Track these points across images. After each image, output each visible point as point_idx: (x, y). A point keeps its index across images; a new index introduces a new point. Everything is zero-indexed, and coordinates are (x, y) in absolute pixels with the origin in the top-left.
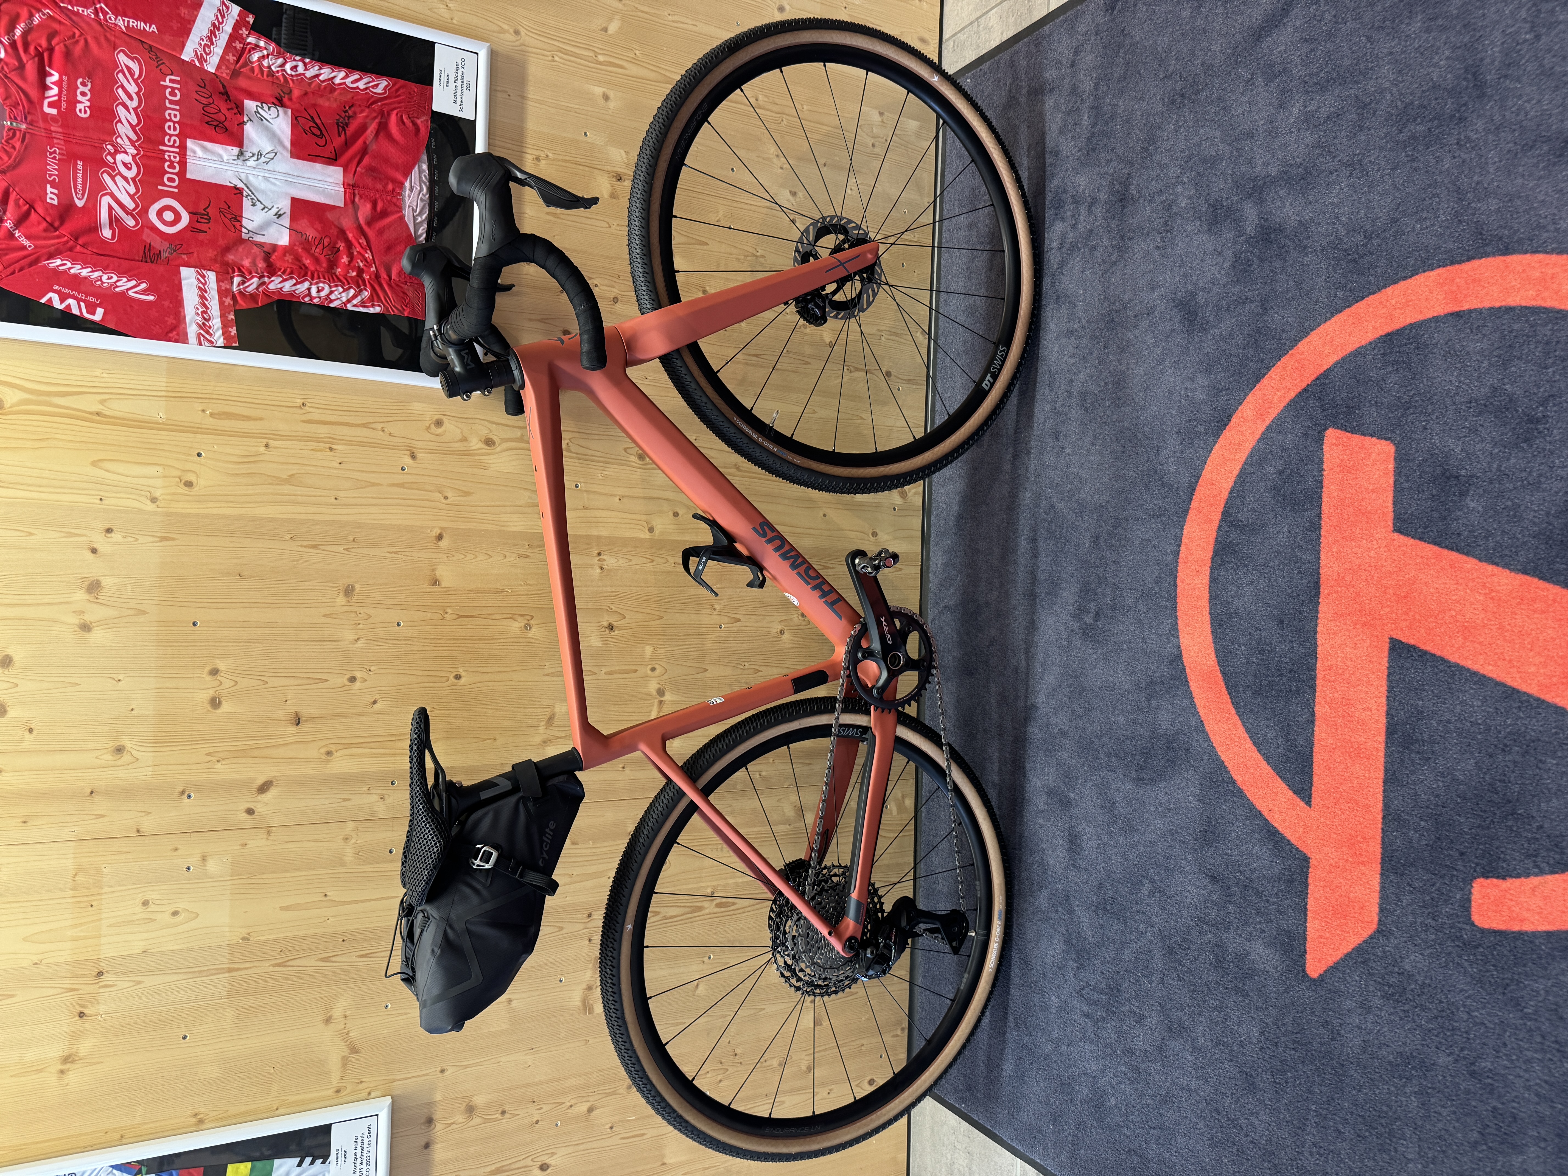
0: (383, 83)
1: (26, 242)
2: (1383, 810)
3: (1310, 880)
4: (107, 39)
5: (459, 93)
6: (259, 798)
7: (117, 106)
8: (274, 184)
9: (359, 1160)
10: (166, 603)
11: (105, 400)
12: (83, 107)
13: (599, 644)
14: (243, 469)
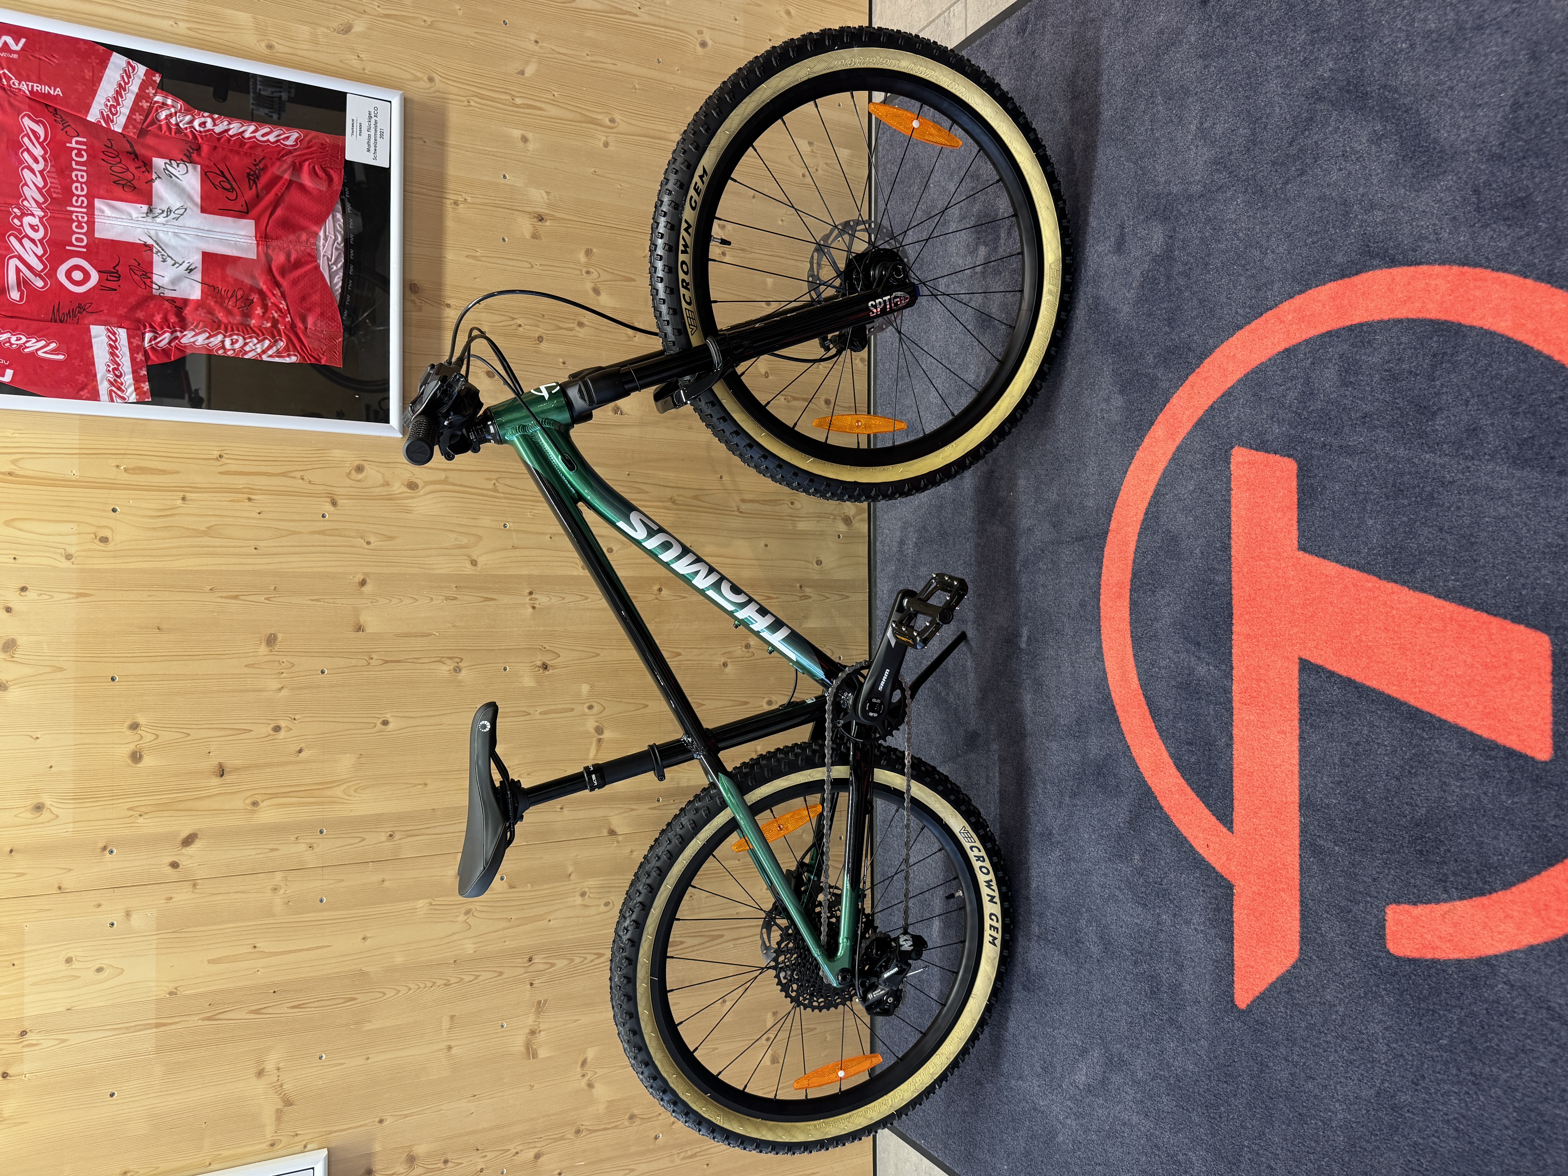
0: (295, 135)
2: (1300, 836)
3: (1235, 909)
4: (11, 104)
5: (372, 142)
6: (183, 851)
7: (22, 169)
8: (185, 240)
10: (83, 659)
11: (17, 460)
13: (533, 684)
14: (160, 523)
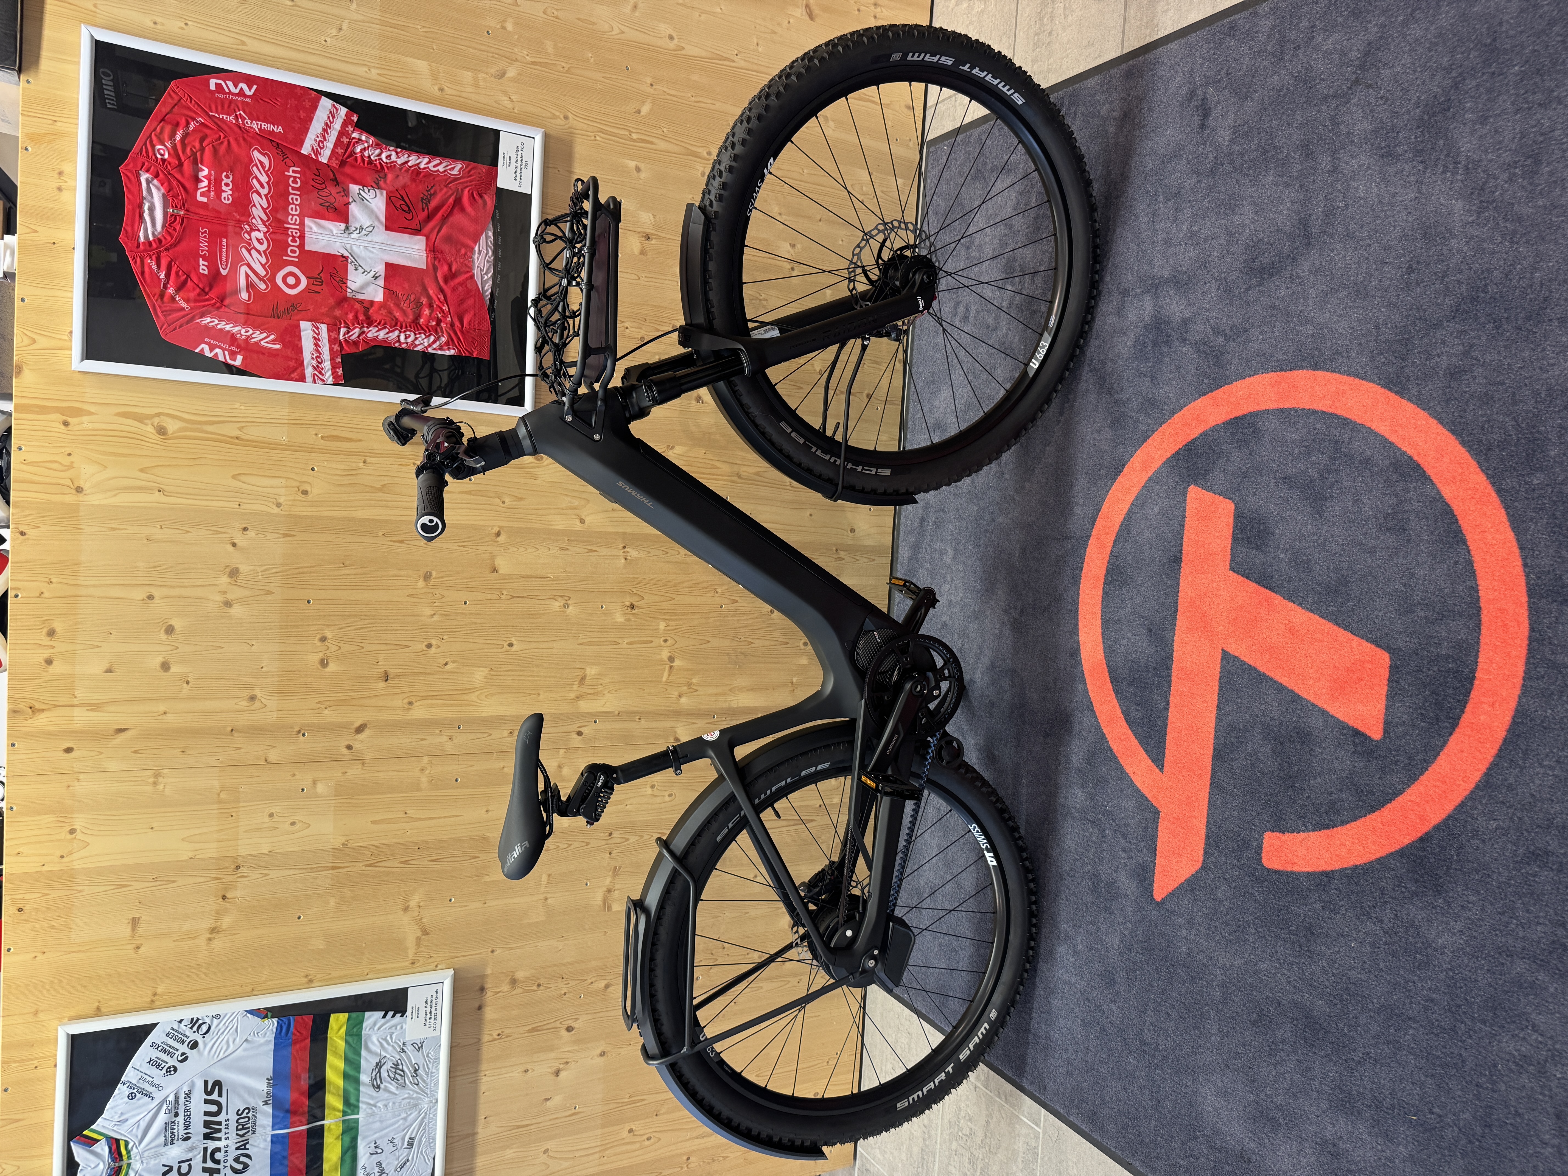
0: (459, 166)
1: (184, 305)
3: (1159, 828)
4: (244, 139)
5: (519, 171)
6: (356, 737)
7: (252, 193)
9: (428, 1016)
10: (287, 586)
11: (242, 427)
12: (227, 195)
13: (622, 620)
14: (346, 480)
